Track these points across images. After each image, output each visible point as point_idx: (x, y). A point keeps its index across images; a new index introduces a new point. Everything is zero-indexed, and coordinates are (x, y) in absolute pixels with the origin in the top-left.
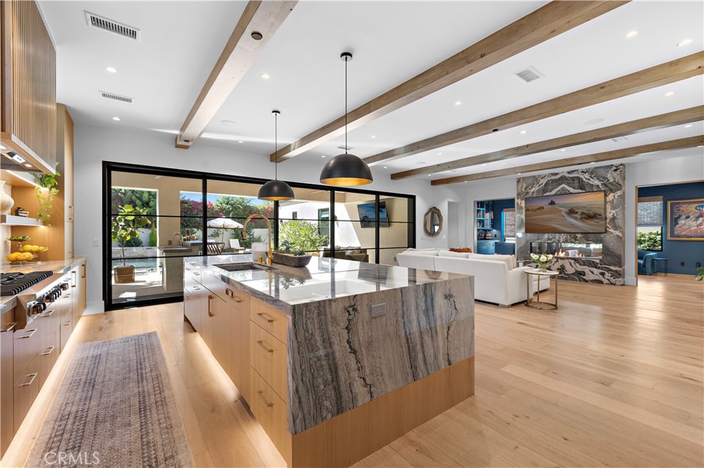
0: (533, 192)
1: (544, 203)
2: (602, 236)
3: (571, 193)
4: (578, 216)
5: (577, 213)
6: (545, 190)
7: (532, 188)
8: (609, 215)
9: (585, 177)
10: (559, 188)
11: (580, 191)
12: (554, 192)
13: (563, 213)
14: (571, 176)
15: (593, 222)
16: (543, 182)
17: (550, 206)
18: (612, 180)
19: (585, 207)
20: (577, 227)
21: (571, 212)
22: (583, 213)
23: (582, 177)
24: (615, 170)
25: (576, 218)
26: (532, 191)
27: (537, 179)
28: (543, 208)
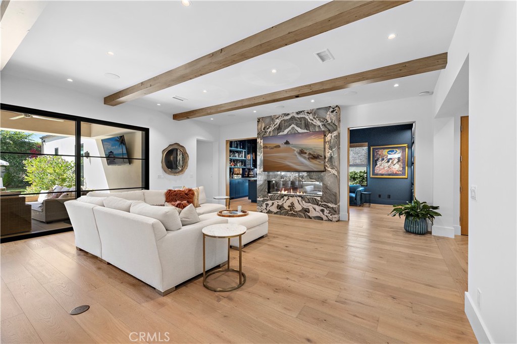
0: (270, 132)
1: (281, 142)
2: (322, 174)
3: (299, 133)
4: (306, 156)
5: (306, 153)
6: (279, 128)
7: (269, 128)
8: (328, 155)
9: (309, 118)
10: (290, 128)
11: (306, 131)
12: (286, 132)
13: (295, 152)
14: (299, 116)
15: (314, 161)
16: (278, 121)
17: (285, 145)
18: (330, 121)
19: (312, 149)
20: (306, 166)
21: (302, 152)
22: (310, 154)
23: (307, 117)
24: (332, 112)
25: (305, 158)
26: (269, 130)
27: (273, 119)
28: (279, 146)
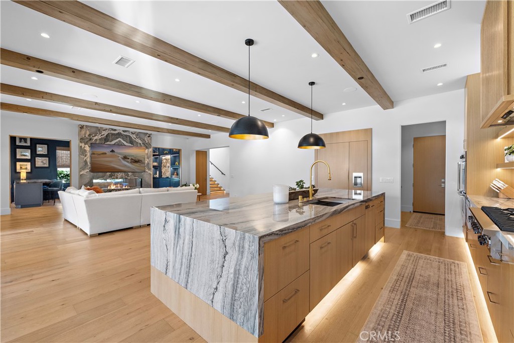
0: (96, 140)
1: (107, 151)
2: (142, 173)
3: (125, 145)
4: (129, 160)
5: (129, 159)
6: (107, 139)
7: (95, 136)
8: (146, 162)
9: (133, 136)
10: (117, 140)
11: (130, 145)
12: (113, 142)
13: (120, 158)
14: (125, 134)
15: (137, 164)
16: (105, 133)
17: (111, 153)
18: (147, 142)
19: (133, 156)
20: (129, 167)
21: (125, 158)
22: (132, 159)
23: (131, 136)
24: (149, 137)
25: (128, 162)
26: (95, 138)
27: (100, 130)
28: (106, 153)
